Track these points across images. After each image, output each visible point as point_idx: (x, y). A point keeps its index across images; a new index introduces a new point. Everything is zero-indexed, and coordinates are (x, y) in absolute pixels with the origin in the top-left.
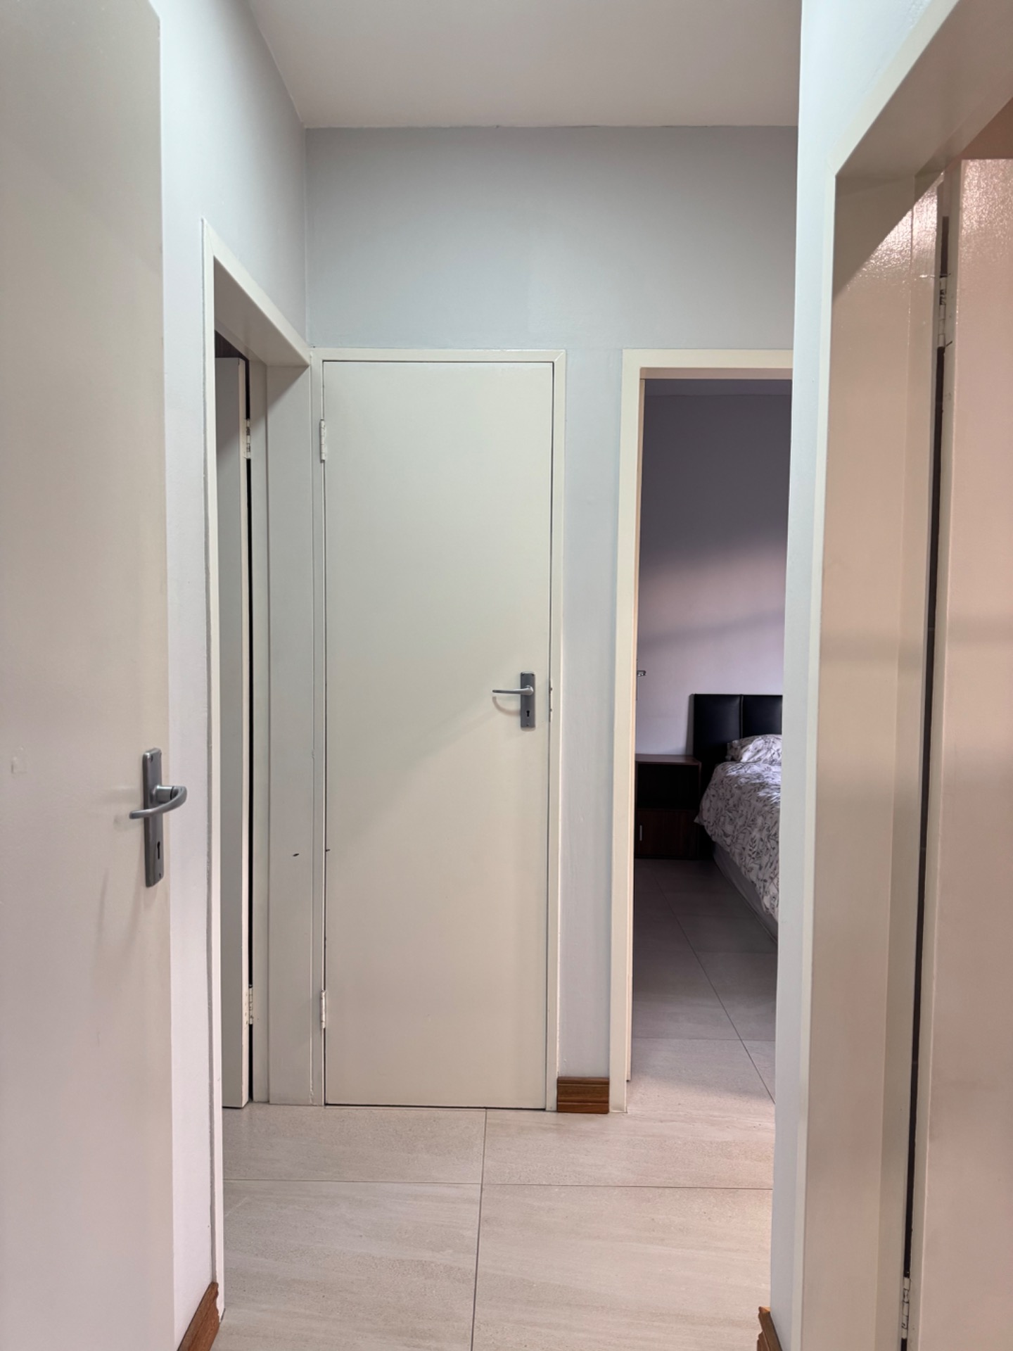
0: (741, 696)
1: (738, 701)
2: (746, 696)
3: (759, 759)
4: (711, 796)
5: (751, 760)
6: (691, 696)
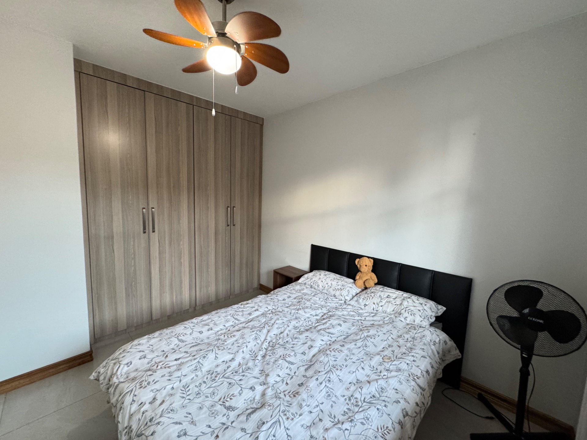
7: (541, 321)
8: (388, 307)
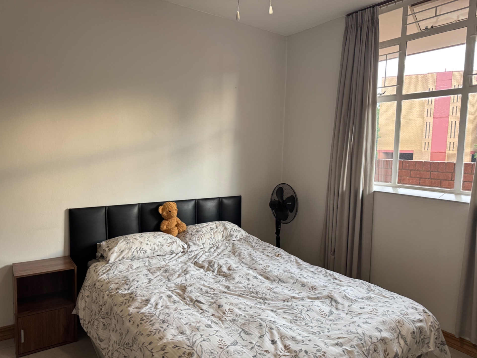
0: (106, 207)
1: (104, 211)
2: (109, 207)
3: (123, 258)
4: (86, 297)
5: (117, 260)
6: (65, 211)
7: (290, 203)
8: (218, 237)
